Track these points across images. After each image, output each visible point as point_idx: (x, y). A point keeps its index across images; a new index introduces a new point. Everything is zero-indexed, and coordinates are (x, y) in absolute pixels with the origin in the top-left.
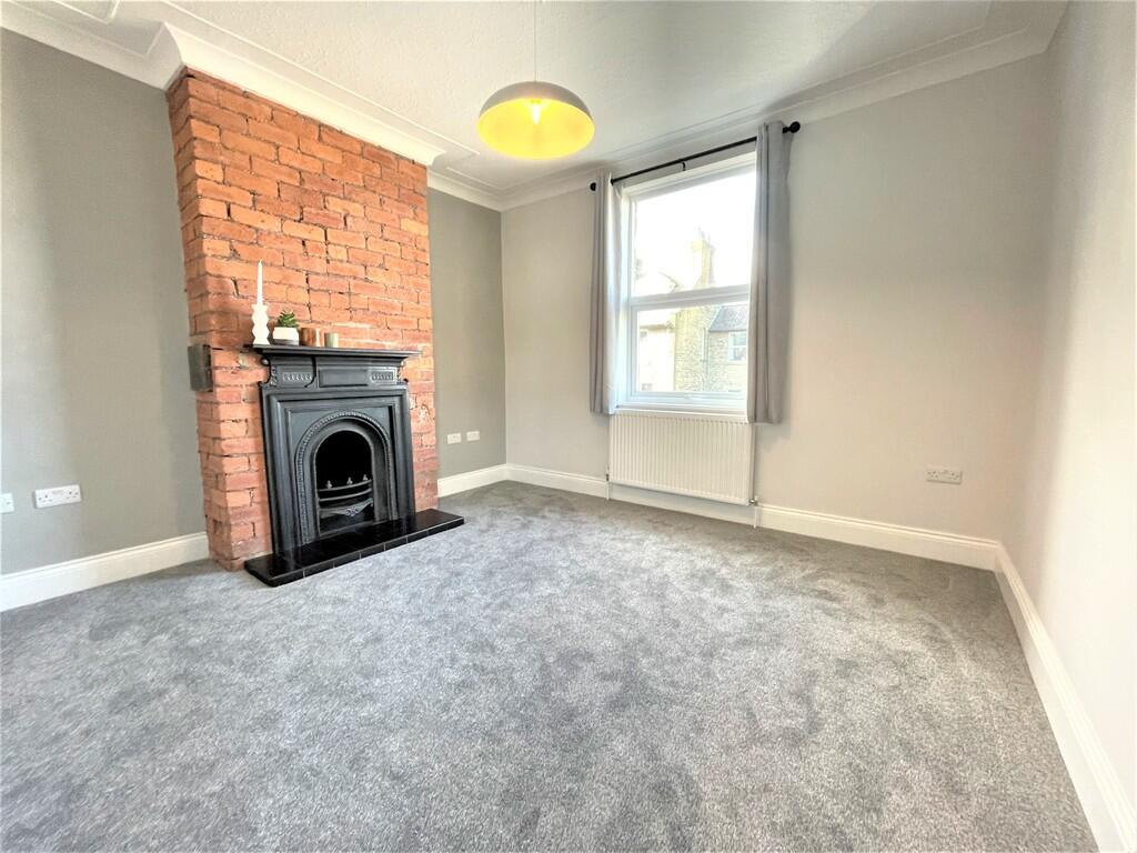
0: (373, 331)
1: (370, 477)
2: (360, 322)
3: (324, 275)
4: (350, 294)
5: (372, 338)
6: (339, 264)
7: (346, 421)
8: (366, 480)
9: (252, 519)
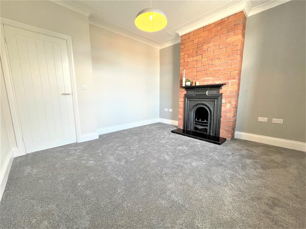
0: (212, 79)
1: (207, 120)
2: (209, 77)
3: (201, 67)
4: (207, 70)
5: (212, 81)
6: (205, 63)
7: (202, 104)
8: (205, 121)
9: (181, 121)
